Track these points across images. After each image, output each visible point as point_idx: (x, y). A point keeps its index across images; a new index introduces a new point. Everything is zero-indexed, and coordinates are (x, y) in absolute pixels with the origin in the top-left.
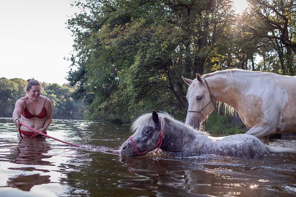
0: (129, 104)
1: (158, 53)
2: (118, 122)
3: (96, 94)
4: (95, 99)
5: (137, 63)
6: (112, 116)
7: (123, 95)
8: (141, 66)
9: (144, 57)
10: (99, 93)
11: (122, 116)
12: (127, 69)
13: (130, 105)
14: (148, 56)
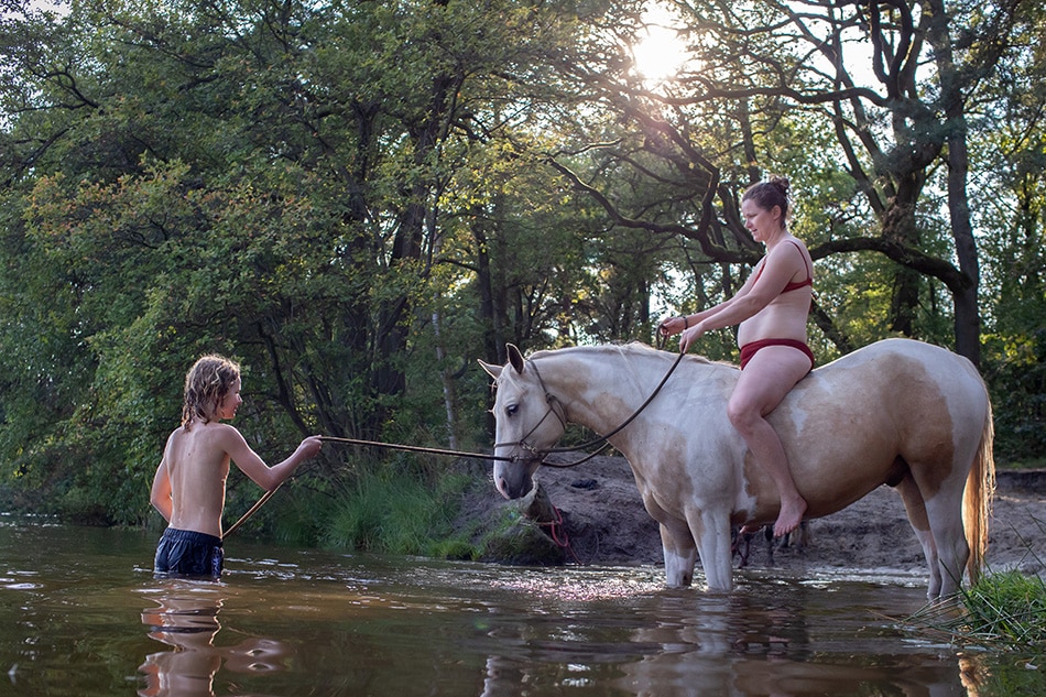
0: (129, 451)
1: (225, 284)
2: (98, 518)
3: (10, 406)
4: (6, 427)
5: (152, 314)
6: (74, 496)
7: (107, 417)
8: (168, 323)
9: (179, 293)
10: (23, 402)
11: (114, 497)
12: (118, 332)
13: (133, 455)
14: (193, 291)
